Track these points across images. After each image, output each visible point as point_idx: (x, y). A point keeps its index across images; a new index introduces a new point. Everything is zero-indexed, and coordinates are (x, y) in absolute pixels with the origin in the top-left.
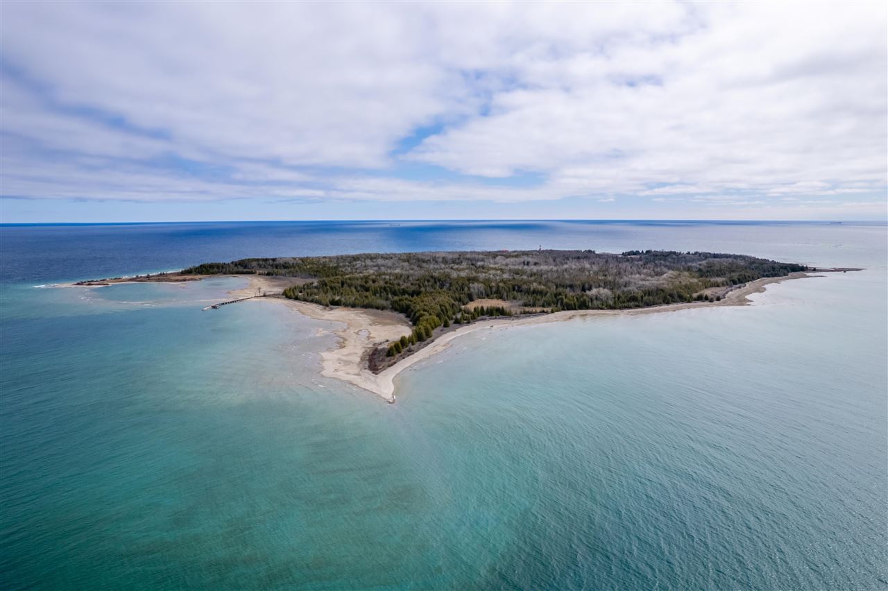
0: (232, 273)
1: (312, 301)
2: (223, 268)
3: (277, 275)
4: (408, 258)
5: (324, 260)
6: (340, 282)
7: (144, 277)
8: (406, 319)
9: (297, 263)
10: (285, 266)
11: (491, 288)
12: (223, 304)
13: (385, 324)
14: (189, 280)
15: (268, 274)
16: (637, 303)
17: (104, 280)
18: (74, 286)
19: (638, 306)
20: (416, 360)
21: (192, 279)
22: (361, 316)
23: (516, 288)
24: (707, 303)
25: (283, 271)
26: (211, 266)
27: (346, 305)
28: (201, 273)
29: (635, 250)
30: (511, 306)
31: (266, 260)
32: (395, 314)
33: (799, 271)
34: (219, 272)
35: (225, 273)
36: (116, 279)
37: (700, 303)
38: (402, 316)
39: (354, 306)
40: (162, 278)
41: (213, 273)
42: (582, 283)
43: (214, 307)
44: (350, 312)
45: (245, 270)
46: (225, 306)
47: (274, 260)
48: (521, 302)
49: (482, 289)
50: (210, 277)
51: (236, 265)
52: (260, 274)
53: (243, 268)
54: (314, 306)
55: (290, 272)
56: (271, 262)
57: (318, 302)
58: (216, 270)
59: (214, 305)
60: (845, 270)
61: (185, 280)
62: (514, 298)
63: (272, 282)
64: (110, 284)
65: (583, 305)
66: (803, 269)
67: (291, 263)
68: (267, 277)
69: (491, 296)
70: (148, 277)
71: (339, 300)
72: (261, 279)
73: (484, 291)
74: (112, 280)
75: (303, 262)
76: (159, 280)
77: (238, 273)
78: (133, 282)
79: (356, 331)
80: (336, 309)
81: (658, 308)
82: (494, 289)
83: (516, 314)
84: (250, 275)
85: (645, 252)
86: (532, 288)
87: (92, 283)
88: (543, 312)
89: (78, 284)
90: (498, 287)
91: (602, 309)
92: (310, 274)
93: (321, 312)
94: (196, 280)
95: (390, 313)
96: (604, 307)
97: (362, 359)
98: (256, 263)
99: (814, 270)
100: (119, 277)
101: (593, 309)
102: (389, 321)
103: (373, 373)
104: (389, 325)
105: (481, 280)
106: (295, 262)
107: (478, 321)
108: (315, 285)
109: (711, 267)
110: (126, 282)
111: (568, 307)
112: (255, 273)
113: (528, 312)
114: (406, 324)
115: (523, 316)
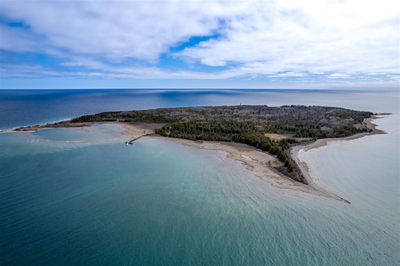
2: (95, 117)
8: (252, 147)
12: (132, 141)
19: (346, 136)
22: (224, 146)
23: (277, 127)
25: (133, 119)
26: (87, 117)
27: (206, 140)
39: (211, 140)
44: (215, 144)
48: (292, 135)
53: (106, 117)
55: (138, 120)
60: (388, 114)
67: (131, 114)
69: (269, 132)
83: (300, 142)
88: (311, 140)
89: (17, 130)
91: (333, 138)
99: (376, 114)
100: (37, 125)
101: (329, 138)
102: (245, 149)
103: (304, 184)
104: (249, 151)
105: (255, 123)
106: (133, 114)
107: (290, 147)
108: (171, 127)
109: (338, 114)
110: (45, 128)
111: (319, 137)
112: (116, 120)
113: (305, 141)
114: (258, 151)
115: (305, 143)
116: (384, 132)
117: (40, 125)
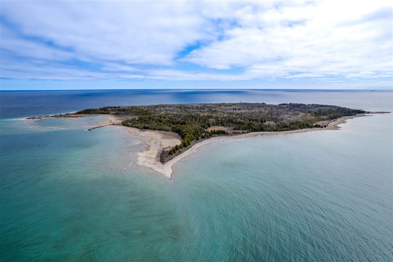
0: (99, 113)
1: (135, 127)
2: (95, 111)
3: (120, 114)
4: (180, 107)
6: (148, 118)
7: (59, 115)
8: (179, 136)
10: (124, 110)
11: (218, 121)
12: (94, 128)
13: (168, 138)
14: (79, 117)
15: (116, 114)
16: (287, 129)
17: (40, 117)
18: (26, 120)
20: (183, 157)
21: (81, 116)
22: (158, 134)
23: (230, 121)
24: (320, 128)
25: (123, 112)
26: (90, 110)
27: (151, 129)
28: (85, 113)
29: (284, 103)
30: (228, 130)
31: (115, 107)
32: (173, 133)
33: (361, 113)
34: (93, 113)
35: (96, 114)
37: (316, 128)
38: (177, 134)
39: (154, 129)
40: (67, 116)
41: (91, 114)
42: (261, 119)
43: (89, 130)
46: (95, 129)
47: (119, 107)
48: (233, 128)
49: (214, 121)
51: (101, 110)
53: (104, 111)
54: (136, 129)
55: (125, 113)
56: (117, 108)
57: (138, 128)
58: (92, 112)
60: (383, 113)
61: (77, 117)
62: (230, 126)
63: (117, 118)
64: (43, 118)
65: (262, 130)
66: (363, 112)
67: (126, 109)
69: (219, 125)
70: (61, 115)
71: (148, 126)
72: (112, 116)
73: (215, 123)
75: (132, 108)
76: (65, 117)
77: (102, 113)
78: (53, 118)
79: (155, 142)
80: (146, 131)
81: (297, 131)
82: (220, 122)
83: (230, 133)
85: (289, 104)
86: (238, 121)
87: (34, 118)
88: (243, 132)
89: (28, 119)
90: (222, 120)
91: (271, 131)
92: (135, 114)
93: (139, 132)
94: (82, 117)
95: (171, 133)
96: (271, 130)
97: (157, 156)
99: (368, 113)
100: (47, 115)
102: (170, 137)
103: (162, 163)
104: (170, 139)
105: (214, 117)
106: (128, 108)
107: (213, 137)
108: (137, 119)
109: (320, 111)
110: (50, 117)
111: (255, 130)
112: (110, 113)
113: (236, 133)
114: (178, 138)
115: (234, 134)
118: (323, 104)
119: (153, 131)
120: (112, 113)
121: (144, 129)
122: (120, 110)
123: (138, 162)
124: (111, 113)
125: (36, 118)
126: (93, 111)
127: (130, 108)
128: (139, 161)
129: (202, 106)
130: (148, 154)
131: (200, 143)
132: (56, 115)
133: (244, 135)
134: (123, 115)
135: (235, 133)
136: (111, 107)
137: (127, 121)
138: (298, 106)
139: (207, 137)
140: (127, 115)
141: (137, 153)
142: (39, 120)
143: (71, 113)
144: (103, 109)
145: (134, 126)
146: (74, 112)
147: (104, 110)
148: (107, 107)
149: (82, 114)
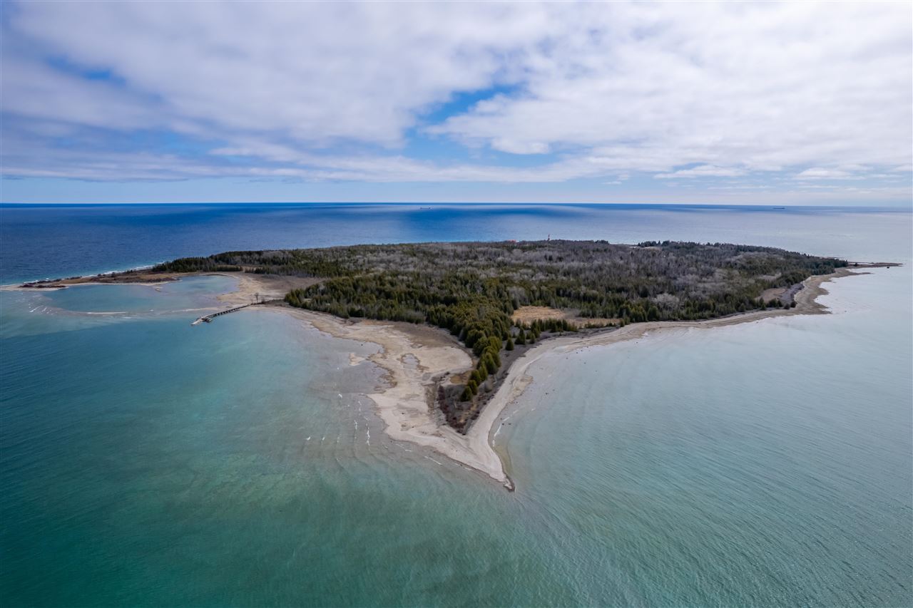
0: (214, 271)
1: (325, 311)
2: (201, 263)
3: (268, 273)
4: (413, 251)
5: (318, 253)
6: (351, 284)
7: (109, 276)
8: (452, 338)
9: (287, 258)
10: (274, 261)
11: (533, 292)
12: (215, 315)
13: (430, 346)
14: (164, 280)
15: (258, 272)
16: (710, 312)
17: (58, 280)
18: (21, 289)
19: (713, 317)
20: (501, 406)
21: (167, 279)
22: (395, 332)
23: (561, 292)
24: (782, 310)
25: (275, 268)
26: (188, 262)
27: (370, 317)
28: (177, 270)
30: (567, 317)
31: (250, 253)
32: (434, 329)
33: (841, 267)
34: (198, 269)
35: (205, 271)
36: (73, 278)
37: (774, 311)
38: (445, 332)
39: (380, 318)
40: (130, 277)
41: (191, 271)
42: (635, 286)
43: (205, 320)
44: (379, 327)
45: (229, 266)
47: (259, 253)
48: (578, 312)
49: (524, 294)
50: (188, 276)
51: (216, 260)
52: (247, 272)
53: (225, 263)
54: (330, 317)
55: (283, 270)
56: (257, 256)
57: (334, 313)
58: (193, 266)
59: (204, 317)
60: (888, 265)
61: (159, 280)
62: (565, 306)
63: (265, 282)
64: (68, 286)
65: (653, 317)
66: (845, 264)
67: (281, 257)
68: (257, 275)
69: (536, 303)
70: (113, 275)
71: (361, 310)
72: (251, 279)
73: (527, 297)
74: (68, 281)
75: (294, 256)
76: (127, 281)
77: (221, 270)
78: (96, 284)
79: (399, 356)
80: (358, 322)
81: (734, 318)
82: (537, 294)
83: (580, 328)
84: (236, 273)
85: (662, 243)
86: (582, 293)
87: (44, 285)
88: (610, 325)
89: (26, 286)
90: (541, 291)
91: (674, 320)
92: (308, 273)
93: (341, 327)
94: (172, 280)
95: (427, 328)
96: (676, 318)
97: (431, 407)
98: (240, 257)
99: (856, 265)
100: (76, 276)
101: (664, 320)
102: (432, 341)
103: (459, 432)
104: (436, 346)
105: (516, 282)
106: (285, 256)
107: (542, 339)
108: (322, 287)
109: (750, 263)
110: (86, 282)
111: (637, 319)
112: (241, 270)
113: (594, 327)
114: (456, 346)
115: (590, 331)
116: (827, 310)
117: (83, 277)
118: (743, 245)
119: (379, 322)
120: (248, 268)
121: (351, 316)
122: (264, 261)
123: (389, 428)
124: (244, 268)
125: (47, 284)
126: (196, 263)
127: (291, 256)
128: (387, 423)
129: (465, 249)
130: (401, 399)
131: (521, 360)
132: (99, 275)
133: (615, 333)
134: (278, 274)
135: (590, 327)
136: (241, 254)
137: (297, 294)
138: (686, 248)
139: (528, 341)
140: (288, 275)
141: (368, 395)
142: (56, 289)
143: (138, 268)
144: (220, 259)
145: (322, 307)
146: (145, 267)
147: (223, 261)
148: (230, 253)
149: (170, 272)
